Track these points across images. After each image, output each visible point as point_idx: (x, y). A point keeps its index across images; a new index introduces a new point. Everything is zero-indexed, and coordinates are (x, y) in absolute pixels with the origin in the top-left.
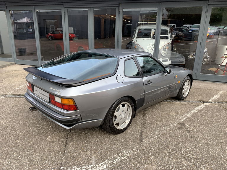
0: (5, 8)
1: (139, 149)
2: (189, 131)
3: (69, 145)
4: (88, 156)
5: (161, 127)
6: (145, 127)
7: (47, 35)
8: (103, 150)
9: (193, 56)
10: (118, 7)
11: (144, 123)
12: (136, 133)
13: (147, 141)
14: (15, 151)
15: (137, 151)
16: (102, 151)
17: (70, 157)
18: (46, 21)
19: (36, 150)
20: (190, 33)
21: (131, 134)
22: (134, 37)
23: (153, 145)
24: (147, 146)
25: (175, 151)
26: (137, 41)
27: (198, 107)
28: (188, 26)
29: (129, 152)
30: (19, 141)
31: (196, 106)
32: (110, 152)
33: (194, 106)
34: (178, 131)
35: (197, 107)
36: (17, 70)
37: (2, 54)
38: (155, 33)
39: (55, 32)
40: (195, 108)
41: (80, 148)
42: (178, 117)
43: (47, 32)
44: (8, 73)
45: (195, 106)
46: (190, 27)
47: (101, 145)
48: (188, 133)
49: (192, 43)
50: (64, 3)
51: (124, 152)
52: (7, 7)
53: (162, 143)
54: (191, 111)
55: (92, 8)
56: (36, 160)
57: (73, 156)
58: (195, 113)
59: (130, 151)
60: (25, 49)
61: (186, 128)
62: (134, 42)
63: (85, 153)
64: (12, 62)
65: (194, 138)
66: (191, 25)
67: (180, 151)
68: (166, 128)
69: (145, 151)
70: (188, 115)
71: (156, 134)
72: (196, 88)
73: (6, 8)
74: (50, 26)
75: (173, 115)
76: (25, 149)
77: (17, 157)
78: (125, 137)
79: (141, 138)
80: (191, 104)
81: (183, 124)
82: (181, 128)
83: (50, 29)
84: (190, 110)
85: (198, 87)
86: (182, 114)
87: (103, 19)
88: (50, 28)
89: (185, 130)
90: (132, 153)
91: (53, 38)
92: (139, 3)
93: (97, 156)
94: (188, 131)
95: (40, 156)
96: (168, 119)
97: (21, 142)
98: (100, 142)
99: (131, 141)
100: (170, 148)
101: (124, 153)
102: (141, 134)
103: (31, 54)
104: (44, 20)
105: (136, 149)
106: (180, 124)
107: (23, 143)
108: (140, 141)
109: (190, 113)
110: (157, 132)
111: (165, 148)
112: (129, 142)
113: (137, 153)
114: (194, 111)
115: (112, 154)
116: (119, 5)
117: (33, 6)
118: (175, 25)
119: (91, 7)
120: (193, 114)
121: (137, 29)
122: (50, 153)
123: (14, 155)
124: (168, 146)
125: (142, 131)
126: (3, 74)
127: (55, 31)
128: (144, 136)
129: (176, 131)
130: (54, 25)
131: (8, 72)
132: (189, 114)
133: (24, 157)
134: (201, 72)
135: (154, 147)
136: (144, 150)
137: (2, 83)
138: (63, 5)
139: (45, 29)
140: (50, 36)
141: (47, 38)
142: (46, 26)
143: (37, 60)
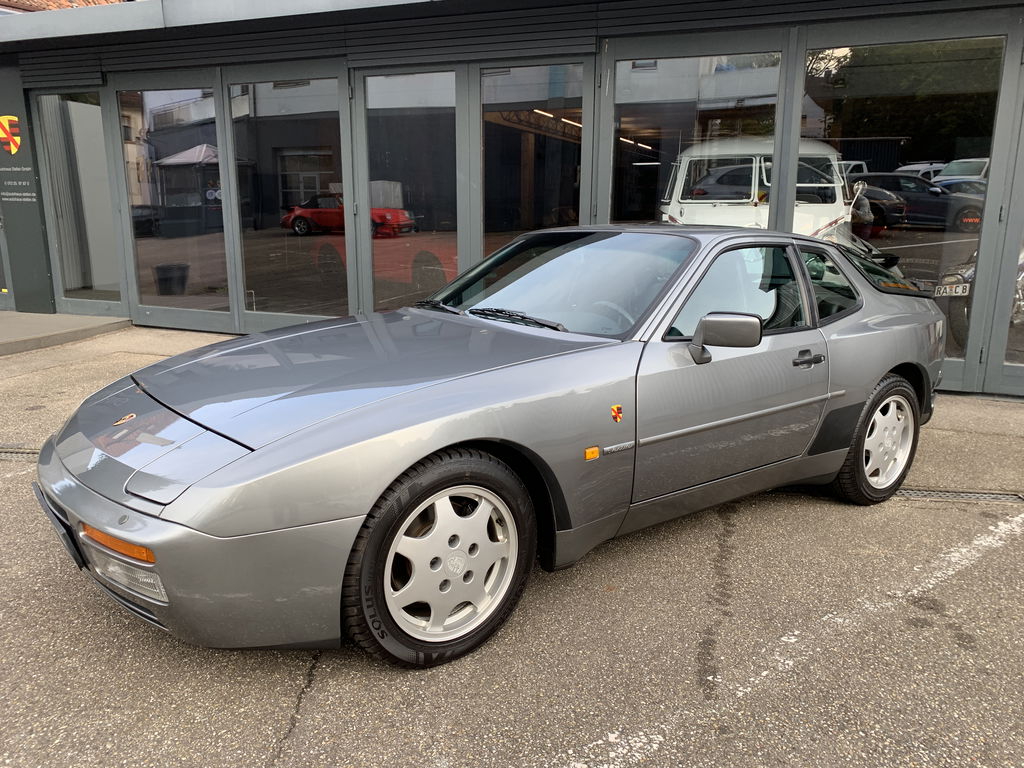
0: (101, 82)
1: (694, 723)
2: (971, 638)
3: (319, 691)
4: (414, 751)
5: (814, 616)
6: (726, 614)
7: (283, 215)
8: (497, 724)
9: (958, 282)
10: (595, 54)
11: (723, 594)
12: (681, 640)
13: (738, 686)
14: (41, 714)
15: (685, 735)
16: (489, 730)
17: (317, 757)
18: (283, 158)
19: (146, 711)
20: (936, 194)
21: (653, 645)
22: (670, 198)
23: (775, 709)
24: (738, 710)
25: (898, 743)
26: (685, 211)
27: (1006, 521)
28: (922, 167)
29: (638, 741)
30: (74, 662)
31: (996, 517)
32: (535, 737)
33: (985, 515)
34: (908, 635)
35: (1001, 523)
36: (136, 350)
37: (84, 288)
38: (768, 171)
39: (319, 200)
40: (991, 528)
41: (375, 710)
42: (901, 569)
43: (286, 200)
44: (96, 364)
45: (991, 517)
46: (937, 173)
47: (489, 698)
48: (966, 649)
49: (949, 241)
50: (349, 50)
51: (612, 738)
52: (108, 75)
53: (825, 699)
54: (969, 542)
56: (135, 762)
57: (335, 748)
58: (996, 550)
59: (646, 735)
60: (184, 269)
61: (950, 626)
62: (671, 218)
63: (397, 736)
64: (119, 316)
65: (1000, 678)
66: (937, 166)
67: (930, 744)
68: (841, 620)
69: (728, 739)
70: (955, 557)
71: (786, 650)
72: (985, 435)
73: (106, 82)
74: (301, 179)
75: (876, 557)
76: (95, 702)
77: (45, 742)
78: (621, 661)
79: (706, 668)
80: (969, 508)
81: (934, 601)
82: (926, 623)
83: (302, 190)
84: (967, 537)
85: (997, 430)
86: (924, 554)
87: (532, 138)
88: (302, 186)
89: (949, 632)
90: (655, 746)
91: (309, 228)
92: (690, 31)
93: (461, 753)
94: (965, 641)
95: (159, 742)
96: (847, 574)
97: (83, 668)
98: (487, 681)
99: (651, 680)
100: (873, 728)
101: (610, 744)
102: (707, 645)
103: (211, 290)
104: (276, 150)
105: (681, 726)
106: (916, 601)
107: (91, 675)
108: (702, 682)
109: (964, 550)
110: (793, 640)
111: (842, 728)
112: (642, 685)
113: (684, 750)
114: (985, 541)
115: (543, 747)
116: (599, 47)
117: (218, 69)
118: (863, 163)
119: (469, 61)
120: (984, 557)
121: (684, 162)
122: (217, 730)
123: (31, 732)
124: (856, 715)
125: (709, 632)
126: (73, 367)
127: (320, 196)
128: (721, 655)
129: (895, 636)
130: (315, 174)
131: (95, 359)
132: (961, 556)
133: (81, 743)
134: (1010, 357)
135: (777, 719)
136: (723, 730)
137: (60, 403)
138: (345, 55)
139: (280, 188)
140: (297, 218)
141: (284, 225)
142: (284, 177)
143: (227, 309)
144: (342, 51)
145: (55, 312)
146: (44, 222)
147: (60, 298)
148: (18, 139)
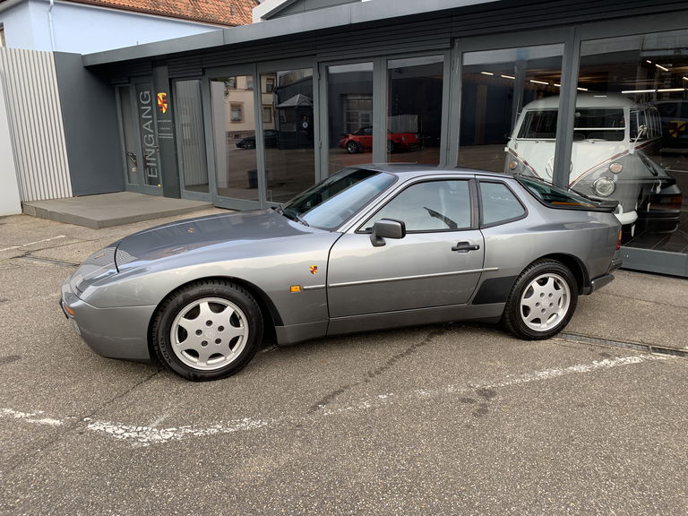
1: (289, 421)
5: (412, 389)
6: (366, 381)
7: (342, 140)
10: (451, 49)
11: (377, 372)
13: (329, 411)
18: (348, 101)
24: (316, 420)
26: (519, 145)
27: (612, 359)
29: (255, 423)
31: (609, 356)
33: (603, 355)
35: (606, 360)
39: (365, 130)
40: (594, 362)
45: (605, 356)
50: (318, 51)
52: (206, 70)
54: (566, 368)
55: (382, 58)
58: (577, 373)
59: (262, 422)
61: (483, 404)
62: (510, 150)
68: (424, 393)
71: (375, 400)
73: (204, 74)
79: (324, 401)
80: (597, 350)
81: (493, 392)
82: (471, 401)
90: (260, 426)
92: (508, 32)
102: (337, 392)
106: (482, 391)
109: (554, 371)
110: (384, 397)
113: (271, 430)
116: (453, 44)
119: (381, 56)
120: (563, 376)
121: (523, 112)
125: (346, 387)
128: (338, 397)
129: (443, 404)
130: (369, 112)
132: (547, 374)
136: (298, 426)
138: (315, 55)
139: (345, 119)
140: (350, 141)
141: (341, 146)
142: (348, 114)
143: (258, 200)
144: (314, 52)
145: (180, 198)
146: (176, 149)
147: (183, 191)
148: (166, 105)
